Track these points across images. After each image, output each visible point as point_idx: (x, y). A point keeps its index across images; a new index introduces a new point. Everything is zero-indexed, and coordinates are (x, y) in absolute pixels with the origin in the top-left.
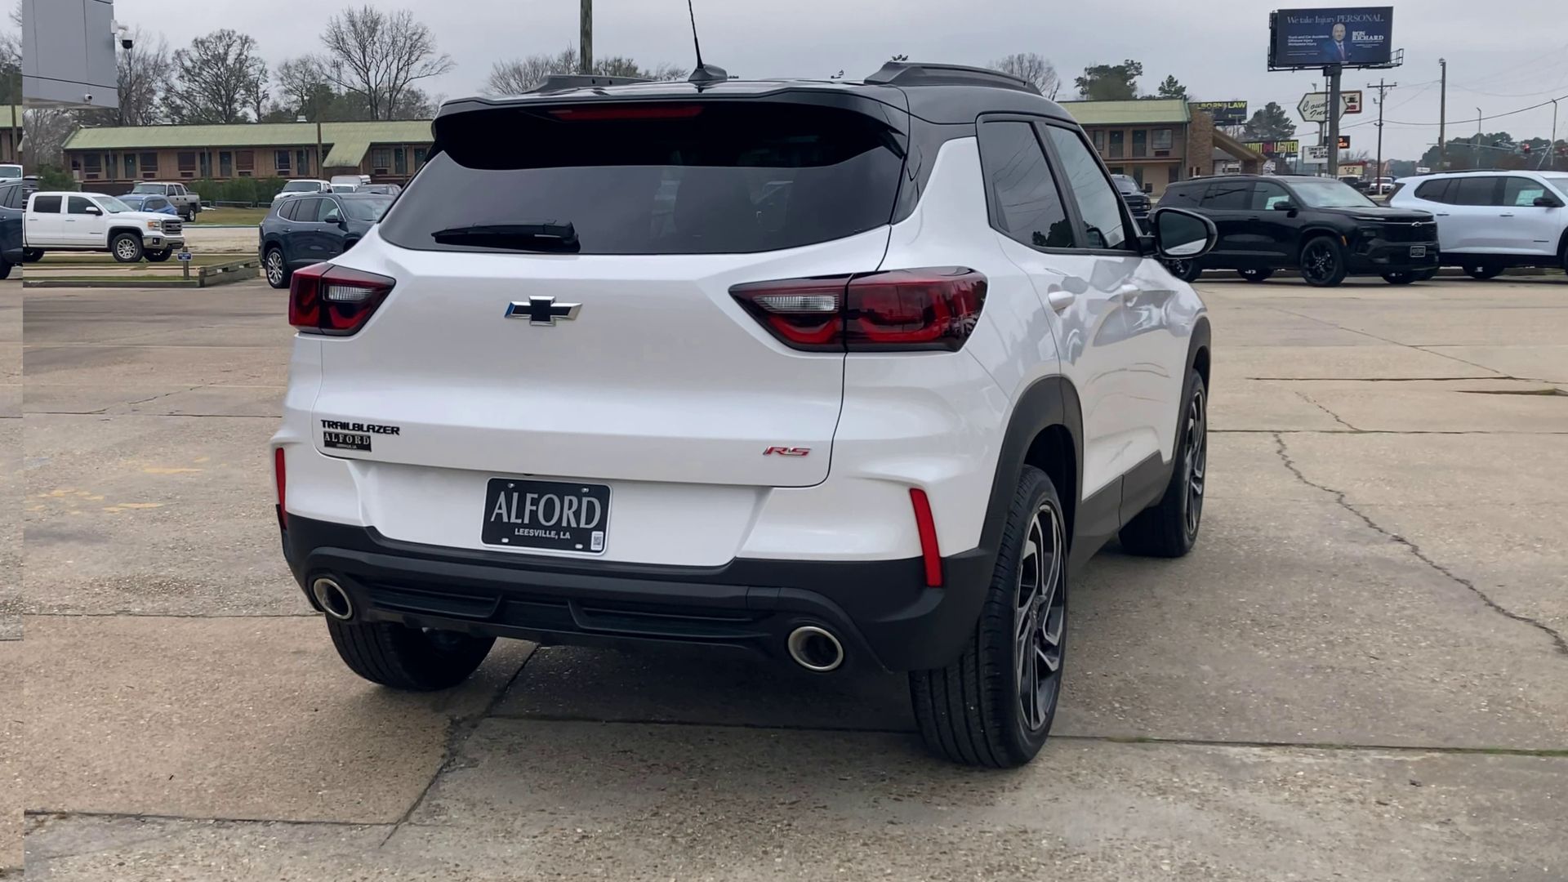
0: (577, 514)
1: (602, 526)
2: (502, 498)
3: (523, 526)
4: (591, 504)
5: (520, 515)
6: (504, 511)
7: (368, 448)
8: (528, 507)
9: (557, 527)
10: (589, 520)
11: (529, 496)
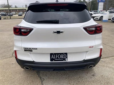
0: (63, 57)
1: (67, 58)
2: (52, 55)
3: (56, 59)
4: (65, 55)
5: (55, 57)
6: (53, 57)
7: (32, 51)
8: (56, 56)
9: (61, 58)
10: (65, 57)
11: (56, 55)
